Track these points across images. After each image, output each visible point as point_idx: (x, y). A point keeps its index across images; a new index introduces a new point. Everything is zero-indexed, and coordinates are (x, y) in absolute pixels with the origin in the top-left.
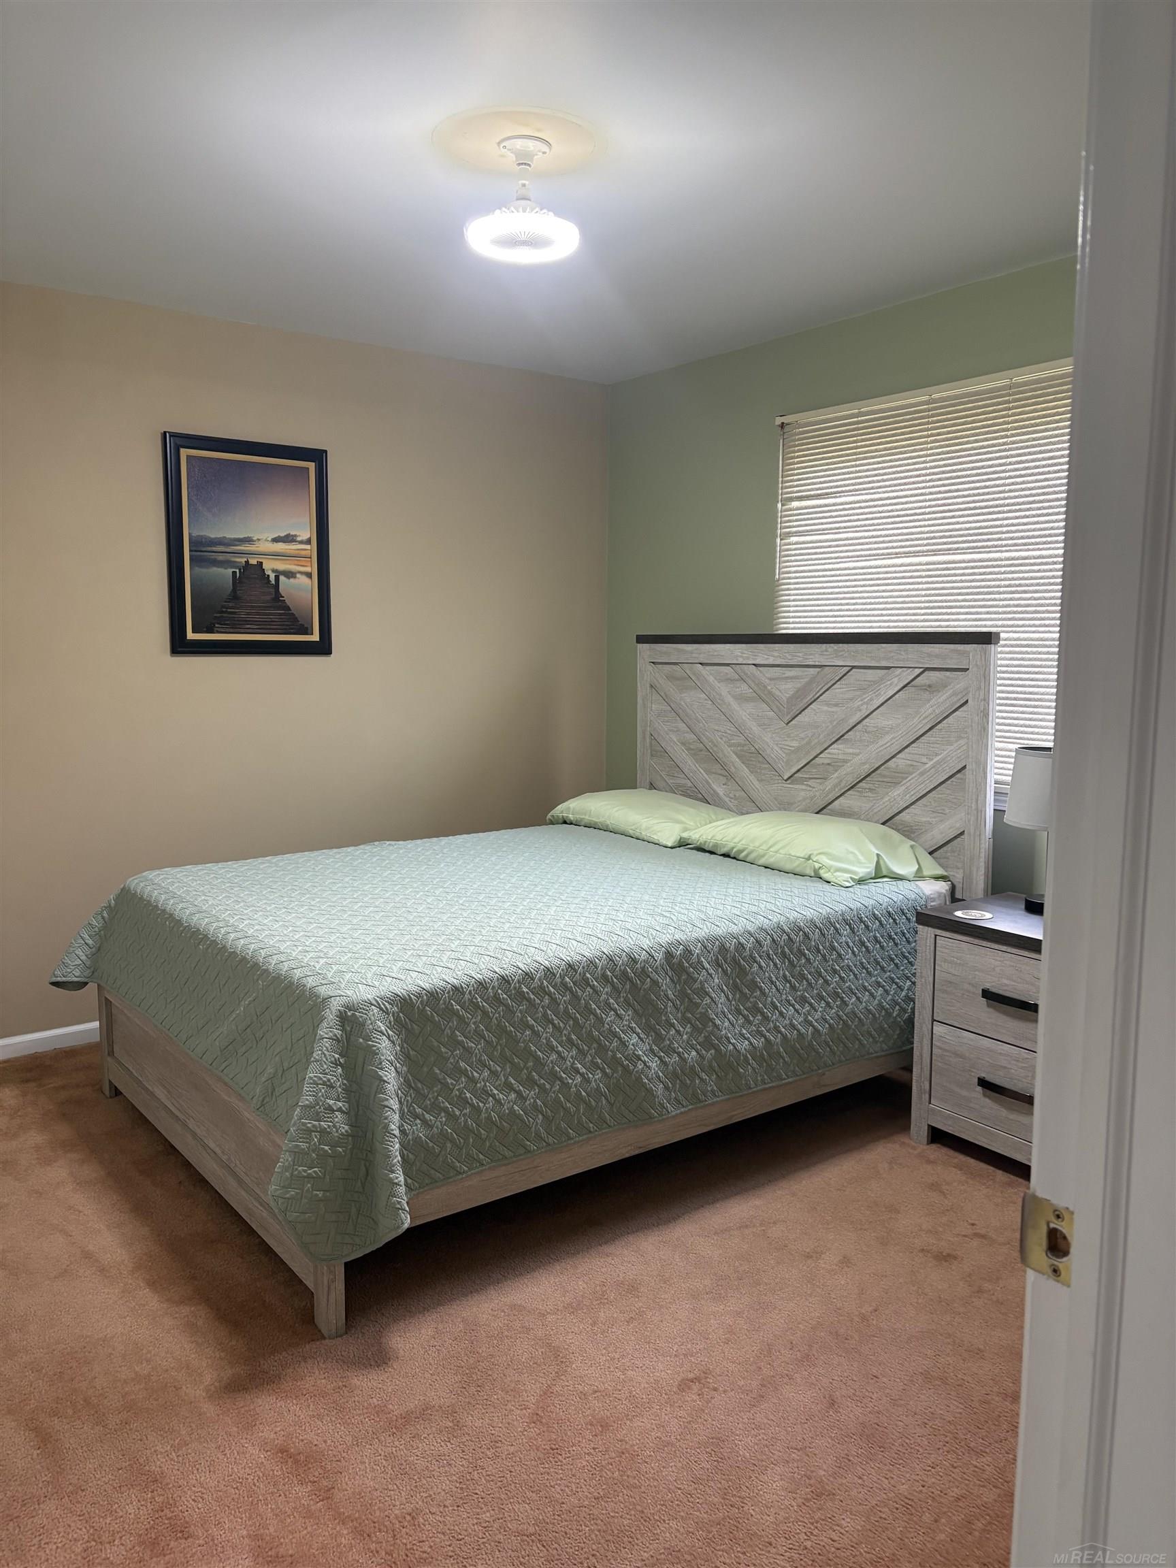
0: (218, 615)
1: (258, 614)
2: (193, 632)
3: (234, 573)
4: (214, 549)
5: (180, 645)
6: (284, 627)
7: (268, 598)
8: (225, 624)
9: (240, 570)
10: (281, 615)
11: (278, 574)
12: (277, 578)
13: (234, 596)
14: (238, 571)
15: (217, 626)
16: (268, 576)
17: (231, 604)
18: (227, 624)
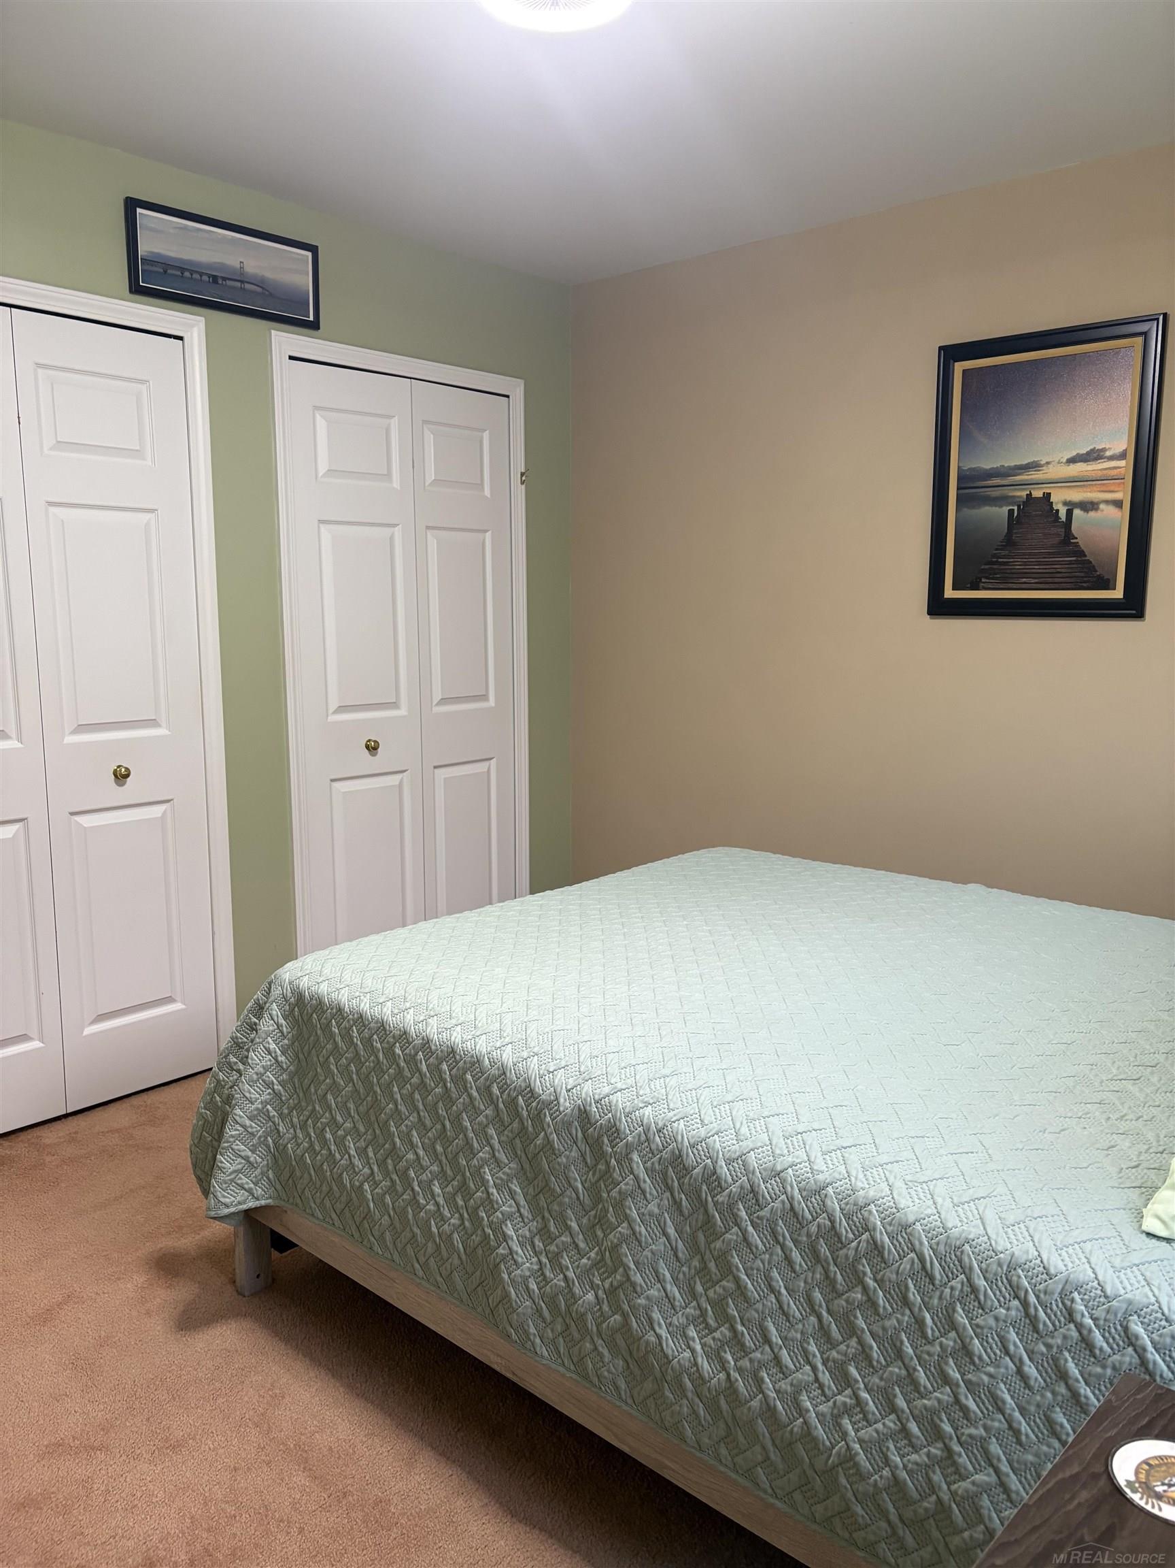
0: (987, 567)
1: (1039, 563)
2: (954, 589)
3: (1011, 512)
4: (990, 483)
5: (939, 607)
6: (1072, 580)
7: (1056, 540)
8: (993, 579)
9: (1019, 507)
10: (1070, 563)
11: (1071, 507)
12: (1069, 513)
13: (1009, 541)
14: (1016, 508)
15: (983, 580)
16: (1057, 511)
17: (1003, 553)
18: (997, 579)
